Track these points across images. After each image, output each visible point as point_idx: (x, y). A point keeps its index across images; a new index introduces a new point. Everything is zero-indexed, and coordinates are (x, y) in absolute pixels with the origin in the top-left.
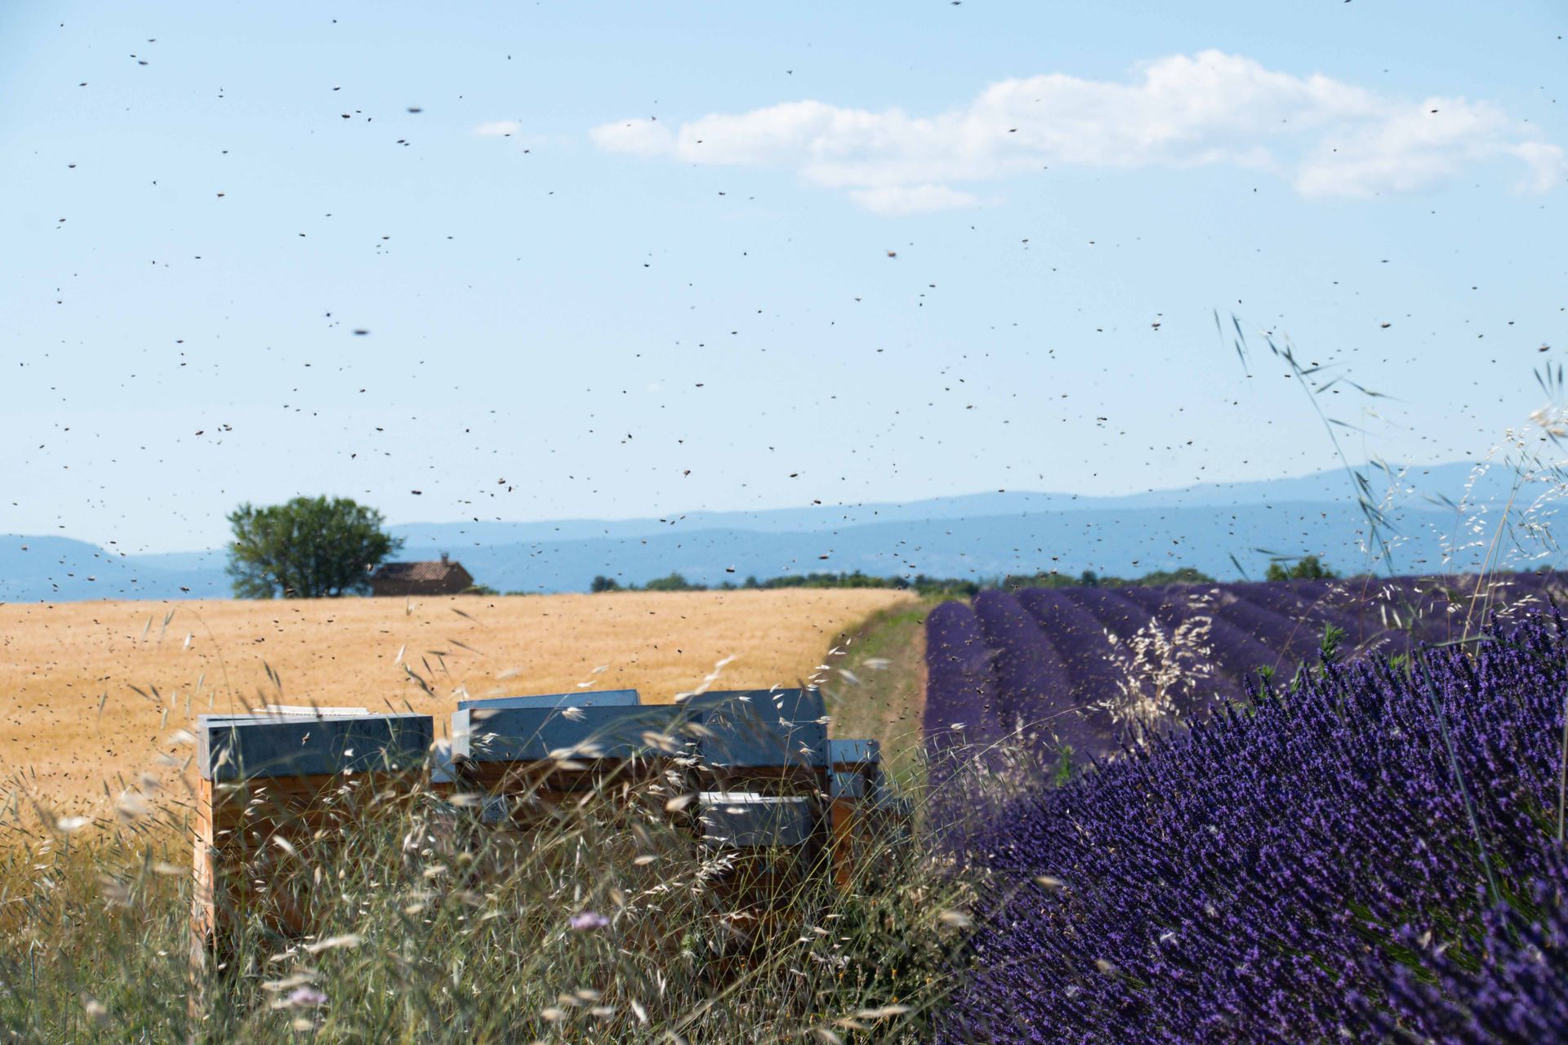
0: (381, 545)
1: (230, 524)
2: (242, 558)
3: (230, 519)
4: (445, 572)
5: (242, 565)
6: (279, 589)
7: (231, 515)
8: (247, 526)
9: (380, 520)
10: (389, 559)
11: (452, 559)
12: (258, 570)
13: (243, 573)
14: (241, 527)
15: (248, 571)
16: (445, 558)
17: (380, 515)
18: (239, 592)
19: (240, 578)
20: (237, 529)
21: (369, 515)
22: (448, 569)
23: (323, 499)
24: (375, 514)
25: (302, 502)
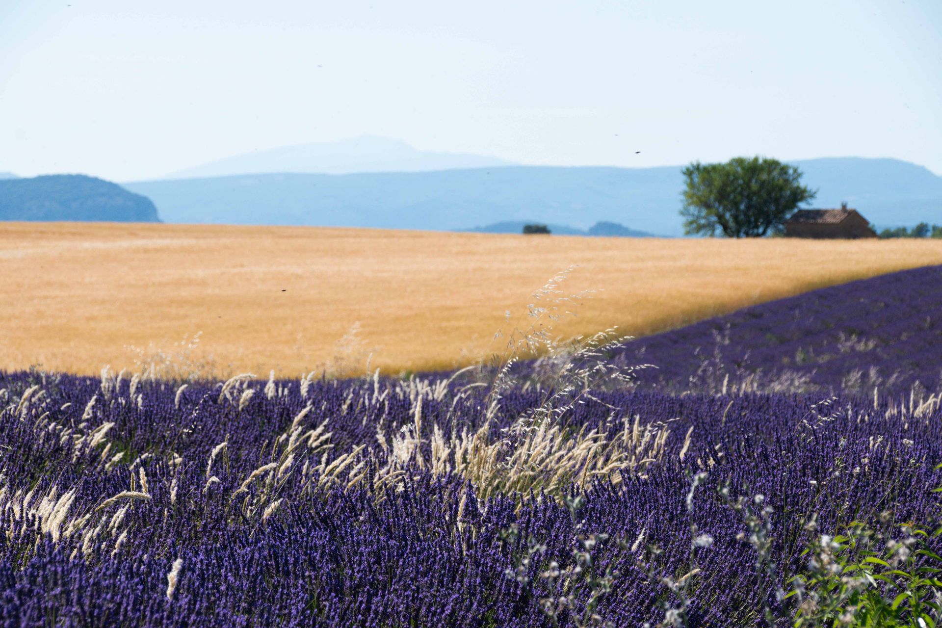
0: (799, 195)
1: (684, 178)
2: (692, 203)
3: (684, 173)
4: (844, 216)
5: (693, 210)
6: (719, 230)
7: (684, 170)
8: (697, 179)
9: (800, 175)
10: (803, 206)
11: (850, 207)
12: (704, 212)
13: (693, 215)
14: (692, 179)
15: (696, 213)
16: (844, 207)
17: (800, 171)
18: (688, 229)
19: (690, 218)
20: (689, 181)
21: (791, 171)
22: (846, 215)
23: (756, 159)
24: (795, 171)
25: (740, 162)
